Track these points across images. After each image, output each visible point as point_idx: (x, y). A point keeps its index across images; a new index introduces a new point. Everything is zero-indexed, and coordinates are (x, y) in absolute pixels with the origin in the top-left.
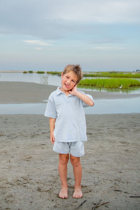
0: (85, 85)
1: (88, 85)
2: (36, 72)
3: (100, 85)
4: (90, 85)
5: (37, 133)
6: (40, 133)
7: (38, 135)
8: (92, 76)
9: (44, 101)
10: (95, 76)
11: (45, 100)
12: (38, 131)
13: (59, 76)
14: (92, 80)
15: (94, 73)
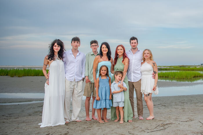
1: (163, 77)
4: (164, 77)
8: (166, 70)
10: (168, 70)
14: (165, 73)
15: (168, 67)
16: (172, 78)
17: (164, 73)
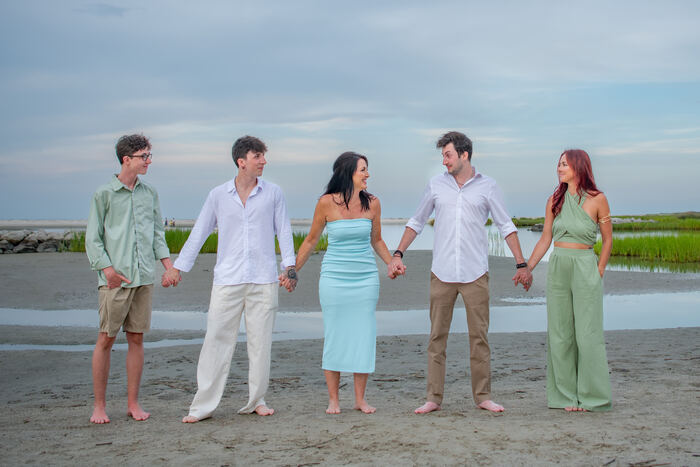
1: (617, 255)
3: (650, 254)
4: (623, 255)
5: (500, 371)
6: (508, 371)
7: (504, 375)
8: (630, 229)
10: (637, 229)
12: (502, 368)
14: (628, 240)
15: (635, 221)
16: (652, 261)
17: (620, 241)
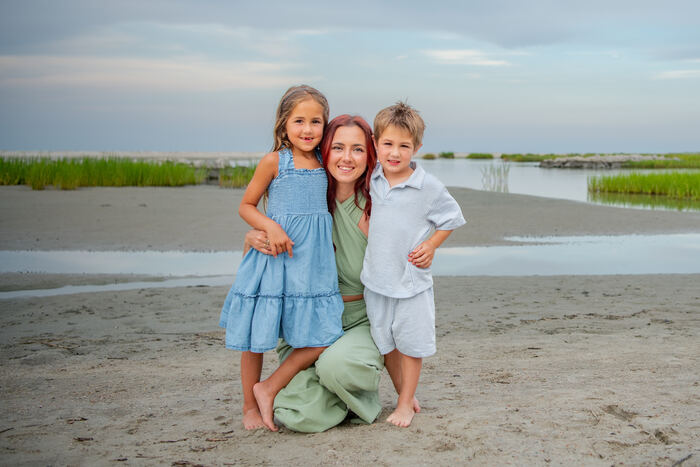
0: (631, 193)
1: (640, 193)
2: (467, 155)
3: (678, 193)
4: (647, 194)
5: (506, 322)
6: (516, 321)
7: (511, 326)
8: (651, 166)
9: (507, 239)
10: (661, 167)
11: (510, 236)
12: (508, 318)
13: (540, 166)
14: (652, 177)
15: (658, 158)
16: (681, 199)
